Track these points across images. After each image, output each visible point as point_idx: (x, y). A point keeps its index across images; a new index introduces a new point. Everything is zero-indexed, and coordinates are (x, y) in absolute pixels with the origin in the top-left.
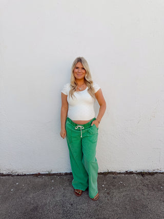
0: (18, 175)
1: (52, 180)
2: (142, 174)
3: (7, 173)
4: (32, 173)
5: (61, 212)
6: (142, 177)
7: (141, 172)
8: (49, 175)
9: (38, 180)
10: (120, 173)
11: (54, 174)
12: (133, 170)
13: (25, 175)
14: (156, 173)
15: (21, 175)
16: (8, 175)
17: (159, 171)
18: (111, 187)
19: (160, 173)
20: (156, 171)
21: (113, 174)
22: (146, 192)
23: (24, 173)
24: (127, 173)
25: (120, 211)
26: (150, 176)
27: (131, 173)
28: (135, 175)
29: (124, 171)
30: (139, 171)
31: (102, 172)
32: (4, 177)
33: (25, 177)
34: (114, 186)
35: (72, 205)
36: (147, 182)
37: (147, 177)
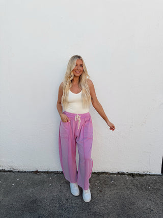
0: (19, 172)
1: (49, 177)
2: (132, 175)
3: (9, 169)
4: (31, 171)
5: (58, 205)
6: (132, 178)
7: (132, 174)
8: (48, 172)
9: (37, 176)
10: (112, 174)
11: (52, 172)
12: (125, 171)
13: (25, 172)
14: (146, 175)
15: (21, 172)
16: (10, 171)
17: (148, 173)
18: (104, 185)
19: (149, 175)
20: (146, 173)
21: (106, 174)
22: (135, 191)
23: (24, 170)
24: (119, 173)
25: (110, 207)
26: (140, 177)
27: (123, 174)
28: (126, 175)
29: (116, 171)
30: (130, 172)
31: (96, 172)
32: (6, 173)
33: (25, 174)
34: (106, 185)
35: (67, 199)
36: (136, 182)
37: (137, 178)
